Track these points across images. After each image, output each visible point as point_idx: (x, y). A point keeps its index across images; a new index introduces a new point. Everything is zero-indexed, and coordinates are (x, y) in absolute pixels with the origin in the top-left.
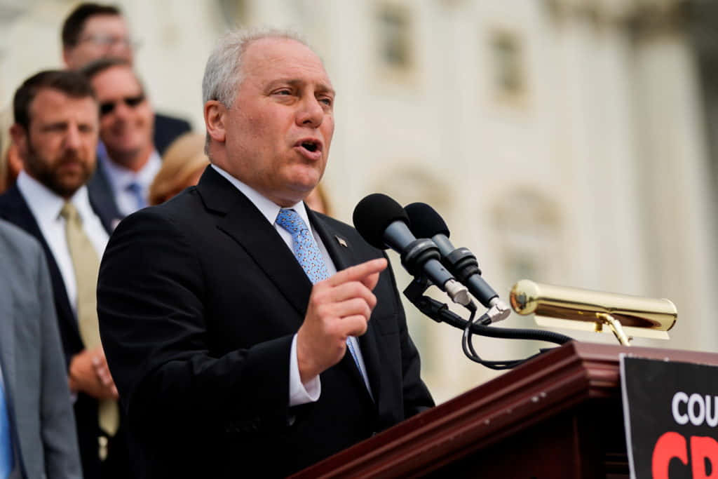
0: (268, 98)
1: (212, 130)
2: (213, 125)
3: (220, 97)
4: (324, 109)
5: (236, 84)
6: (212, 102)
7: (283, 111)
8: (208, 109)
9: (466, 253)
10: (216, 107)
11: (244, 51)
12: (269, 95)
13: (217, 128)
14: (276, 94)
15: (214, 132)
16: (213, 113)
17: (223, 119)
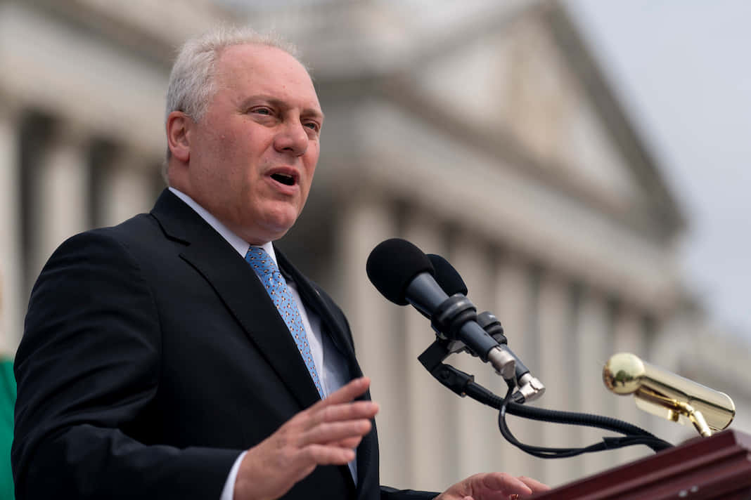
0: (245, 115)
1: (175, 146)
2: (176, 140)
3: (187, 110)
4: (309, 135)
5: (208, 96)
6: (177, 113)
7: (262, 133)
8: (172, 120)
9: (493, 319)
10: (182, 120)
11: (219, 56)
12: (246, 113)
13: (180, 144)
14: (254, 112)
15: (176, 149)
16: (177, 126)
17: (188, 134)
